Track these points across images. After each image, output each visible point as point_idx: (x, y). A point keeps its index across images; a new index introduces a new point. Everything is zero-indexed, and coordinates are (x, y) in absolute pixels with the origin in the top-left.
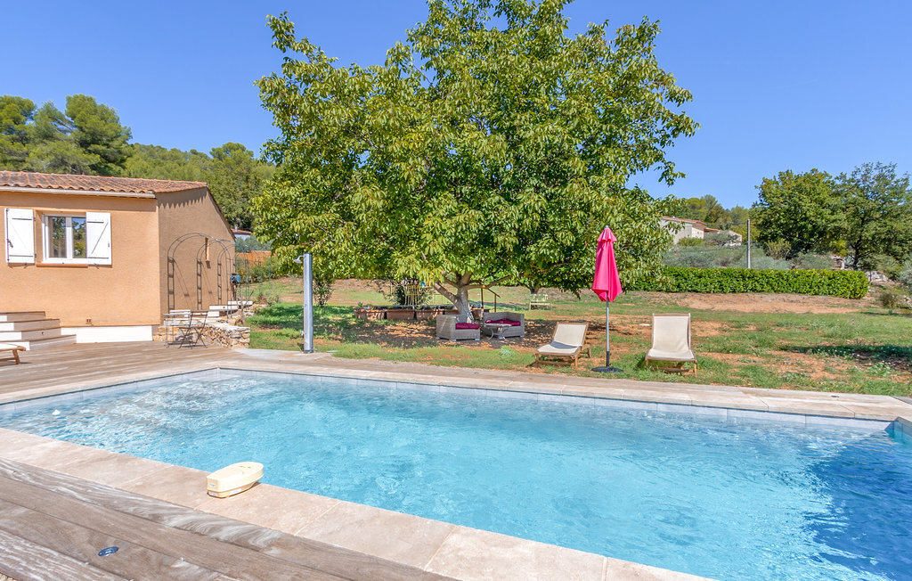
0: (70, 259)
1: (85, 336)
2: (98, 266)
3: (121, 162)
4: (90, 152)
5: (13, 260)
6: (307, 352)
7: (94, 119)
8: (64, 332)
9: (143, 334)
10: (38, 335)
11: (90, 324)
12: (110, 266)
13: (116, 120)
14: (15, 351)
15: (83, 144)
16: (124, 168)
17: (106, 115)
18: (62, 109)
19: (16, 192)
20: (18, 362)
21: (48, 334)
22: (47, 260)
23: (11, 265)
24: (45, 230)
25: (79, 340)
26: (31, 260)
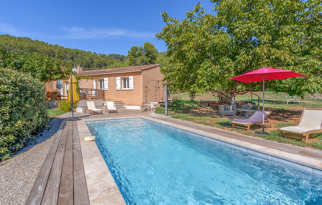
0: (127, 89)
1: (129, 108)
2: (131, 90)
3: (155, 59)
4: (149, 57)
5: (117, 89)
6: (166, 115)
7: (149, 48)
8: (125, 106)
9: (138, 108)
10: (119, 107)
11: (130, 105)
12: (133, 90)
13: (154, 47)
14: (101, 111)
15: (147, 55)
16: (156, 60)
17: (152, 47)
18: (143, 47)
19: (118, 73)
20: (102, 114)
21: (121, 107)
22: (123, 89)
23: (117, 90)
24: (123, 81)
25: (127, 108)
26: (120, 89)
